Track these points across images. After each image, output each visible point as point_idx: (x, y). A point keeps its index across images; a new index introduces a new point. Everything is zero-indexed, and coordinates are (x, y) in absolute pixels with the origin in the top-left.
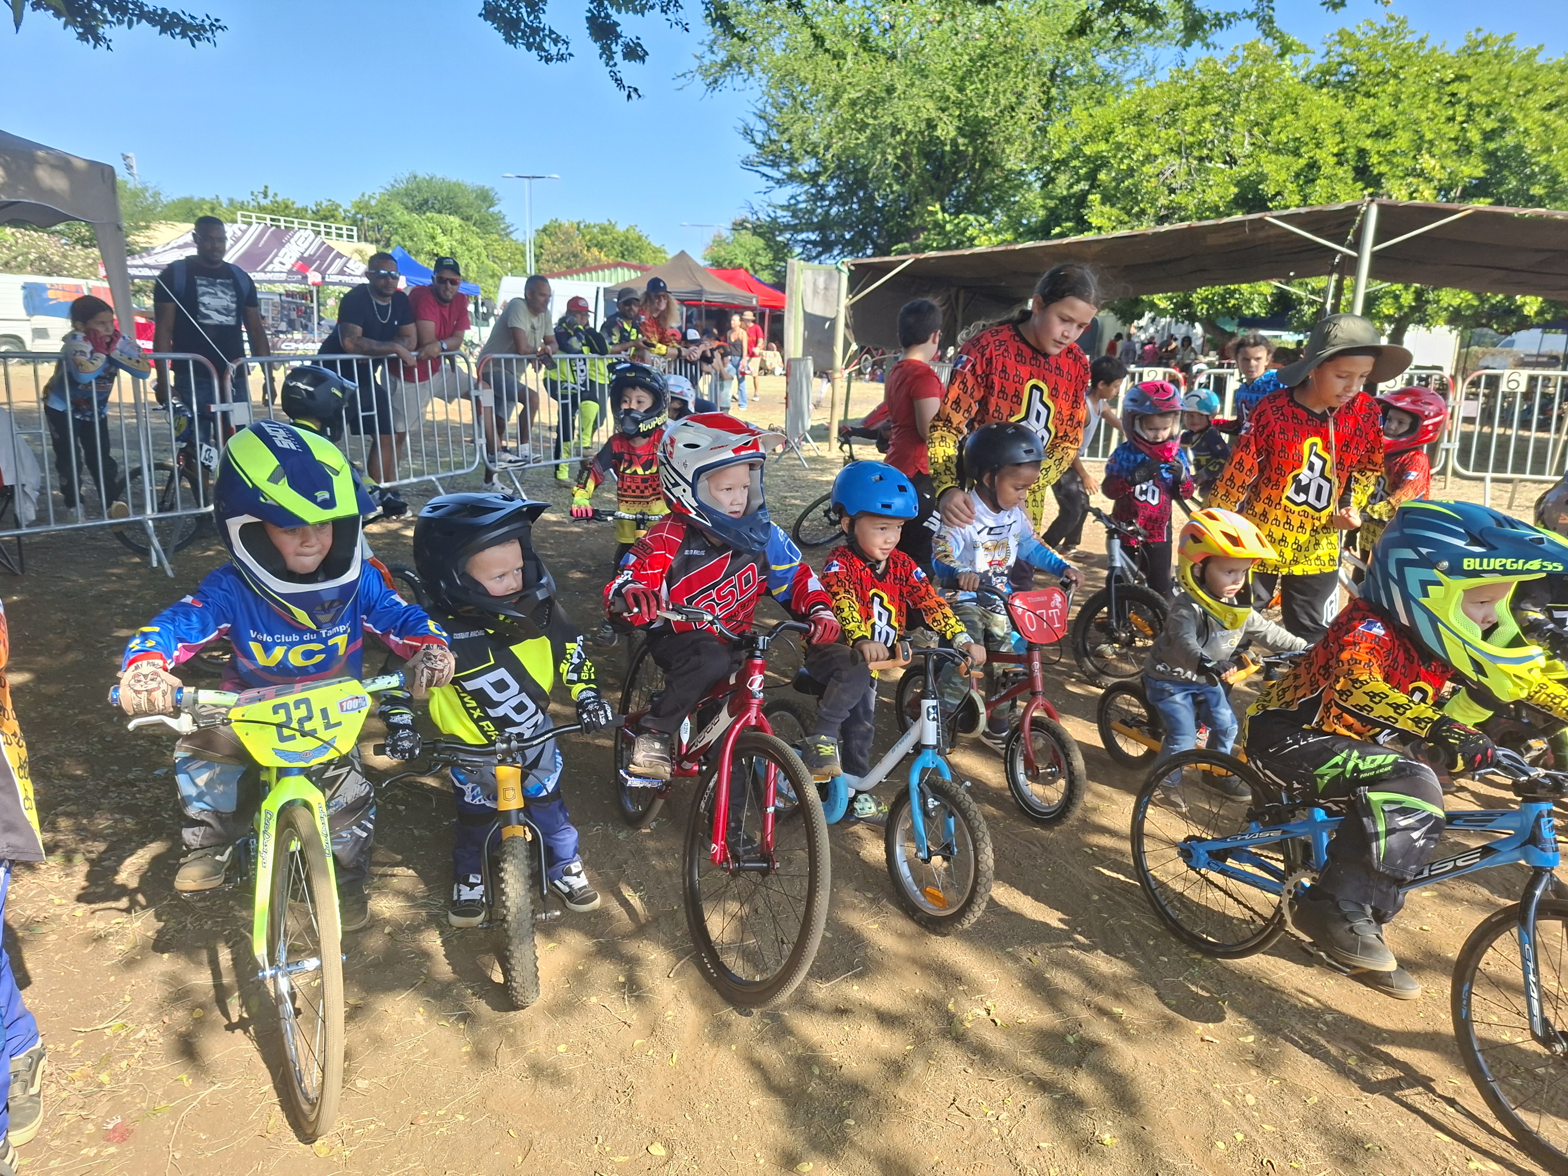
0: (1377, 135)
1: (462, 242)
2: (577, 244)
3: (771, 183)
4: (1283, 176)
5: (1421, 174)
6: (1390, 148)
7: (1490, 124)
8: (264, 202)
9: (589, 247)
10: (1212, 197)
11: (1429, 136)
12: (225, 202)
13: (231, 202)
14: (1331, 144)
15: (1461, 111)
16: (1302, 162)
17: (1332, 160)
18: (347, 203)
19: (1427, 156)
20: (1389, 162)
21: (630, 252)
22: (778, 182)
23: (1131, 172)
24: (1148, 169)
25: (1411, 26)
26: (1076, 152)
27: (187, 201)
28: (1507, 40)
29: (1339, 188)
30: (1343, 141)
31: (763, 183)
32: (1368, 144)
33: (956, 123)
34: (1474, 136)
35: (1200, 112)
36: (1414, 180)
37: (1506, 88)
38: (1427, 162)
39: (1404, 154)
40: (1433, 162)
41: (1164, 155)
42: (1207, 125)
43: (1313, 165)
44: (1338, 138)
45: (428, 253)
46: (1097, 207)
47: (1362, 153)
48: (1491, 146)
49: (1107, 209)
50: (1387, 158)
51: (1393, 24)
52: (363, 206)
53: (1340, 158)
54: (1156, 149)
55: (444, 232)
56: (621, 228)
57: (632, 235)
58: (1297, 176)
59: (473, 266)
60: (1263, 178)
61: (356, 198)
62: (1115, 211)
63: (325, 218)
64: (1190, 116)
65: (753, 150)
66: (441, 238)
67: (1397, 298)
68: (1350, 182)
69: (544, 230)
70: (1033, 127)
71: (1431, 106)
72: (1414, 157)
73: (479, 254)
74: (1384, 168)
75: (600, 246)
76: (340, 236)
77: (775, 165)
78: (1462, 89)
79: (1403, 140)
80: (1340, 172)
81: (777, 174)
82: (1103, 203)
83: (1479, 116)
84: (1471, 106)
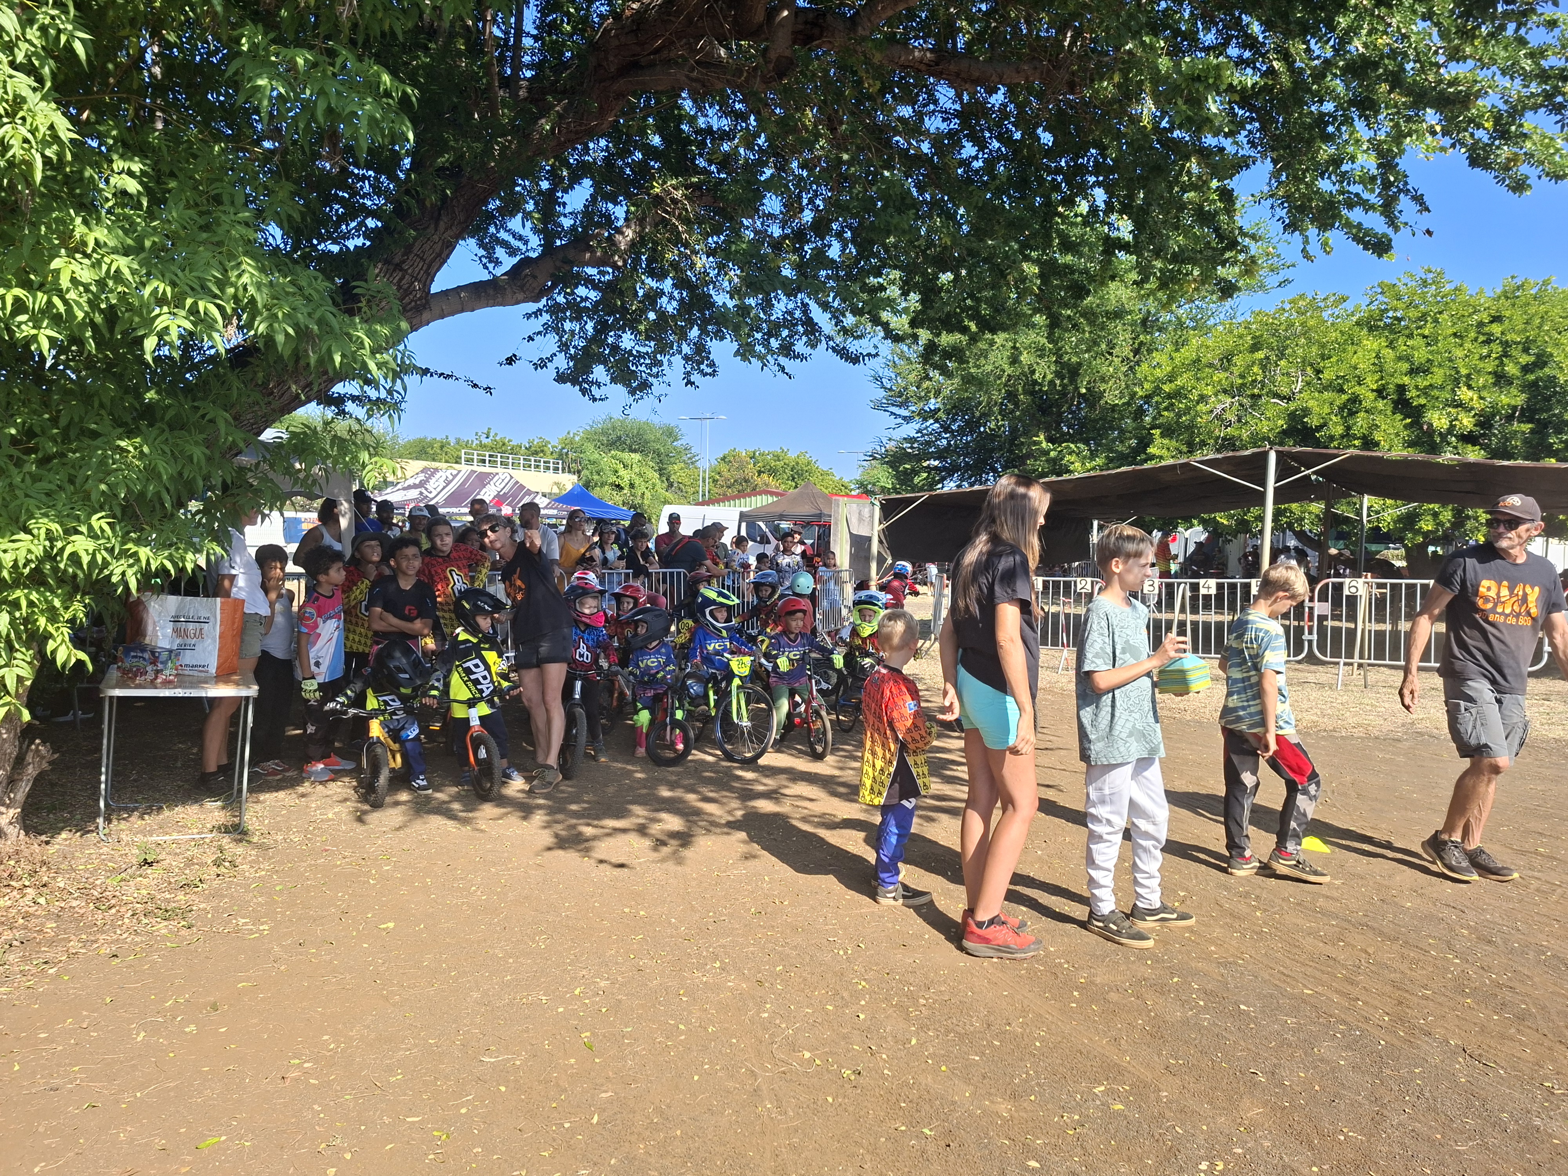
0: (1413, 372)
1: (640, 475)
2: (750, 470)
3: (900, 420)
4: (1327, 410)
5: (1459, 405)
6: (1426, 383)
7: (1524, 359)
8: (485, 441)
9: (760, 472)
10: (1264, 427)
11: (1464, 371)
12: (452, 441)
13: (458, 441)
14: (1371, 381)
15: (1497, 348)
16: (1344, 397)
17: (1372, 396)
18: (554, 442)
19: (1465, 389)
20: (1426, 394)
21: (800, 475)
22: (905, 418)
23: (1188, 410)
24: (1201, 407)
25: (1447, 277)
26: (1157, 390)
27: (421, 441)
28: (1545, 283)
29: (1379, 419)
30: (1382, 378)
31: (892, 421)
32: (1406, 380)
33: (1053, 368)
34: (1511, 369)
35: (1249, 357)
36: (1453, 410)
37: (1539, 328)
38: (1465, 394)
39: (1442, 388)
40: (1470, 393)
41: (1216, 395)
42: (1255, 369)
43: (1355, 399)
44: (1377, 376)
45: (612, 484)
46: (1158, 440)
47: (1401, 389)
48: (1531, 377)
49: (1166, 441)
50: (1425, 391)
51: (1431, 275)
52: (569, 442)
53: (1380, 393)
54: (1209, 391)
55: (625, 466)
56: (792, 455)
57: (803, 460)
58: (1341, 408)
59: (648, 494)
60: (1306, 412)
61: (563, 435)
62: (1174, 443)
63: (536, 453)
64: (1239, 361)
65: (882, 393)
66: (622, 472)
67: (1435, 515)
68: (1389, 413)
69: (723, 459)
70: (1125, 369)
71: (1468, 345)
72: (1453, 391)
73: (654, 485)
74: (1422, 401)
75: (773, 472)
76: (548, 468)
77: (903, 405)
78: (1496, 329)
79: (1438, 376)
80: (1380, 404)
81: (905, 413)
82: (1163, 435)
83: (1515, 352)
84: (1506, 344)
